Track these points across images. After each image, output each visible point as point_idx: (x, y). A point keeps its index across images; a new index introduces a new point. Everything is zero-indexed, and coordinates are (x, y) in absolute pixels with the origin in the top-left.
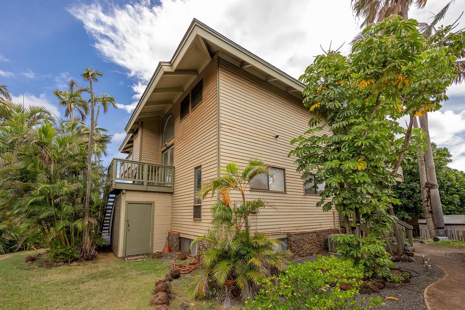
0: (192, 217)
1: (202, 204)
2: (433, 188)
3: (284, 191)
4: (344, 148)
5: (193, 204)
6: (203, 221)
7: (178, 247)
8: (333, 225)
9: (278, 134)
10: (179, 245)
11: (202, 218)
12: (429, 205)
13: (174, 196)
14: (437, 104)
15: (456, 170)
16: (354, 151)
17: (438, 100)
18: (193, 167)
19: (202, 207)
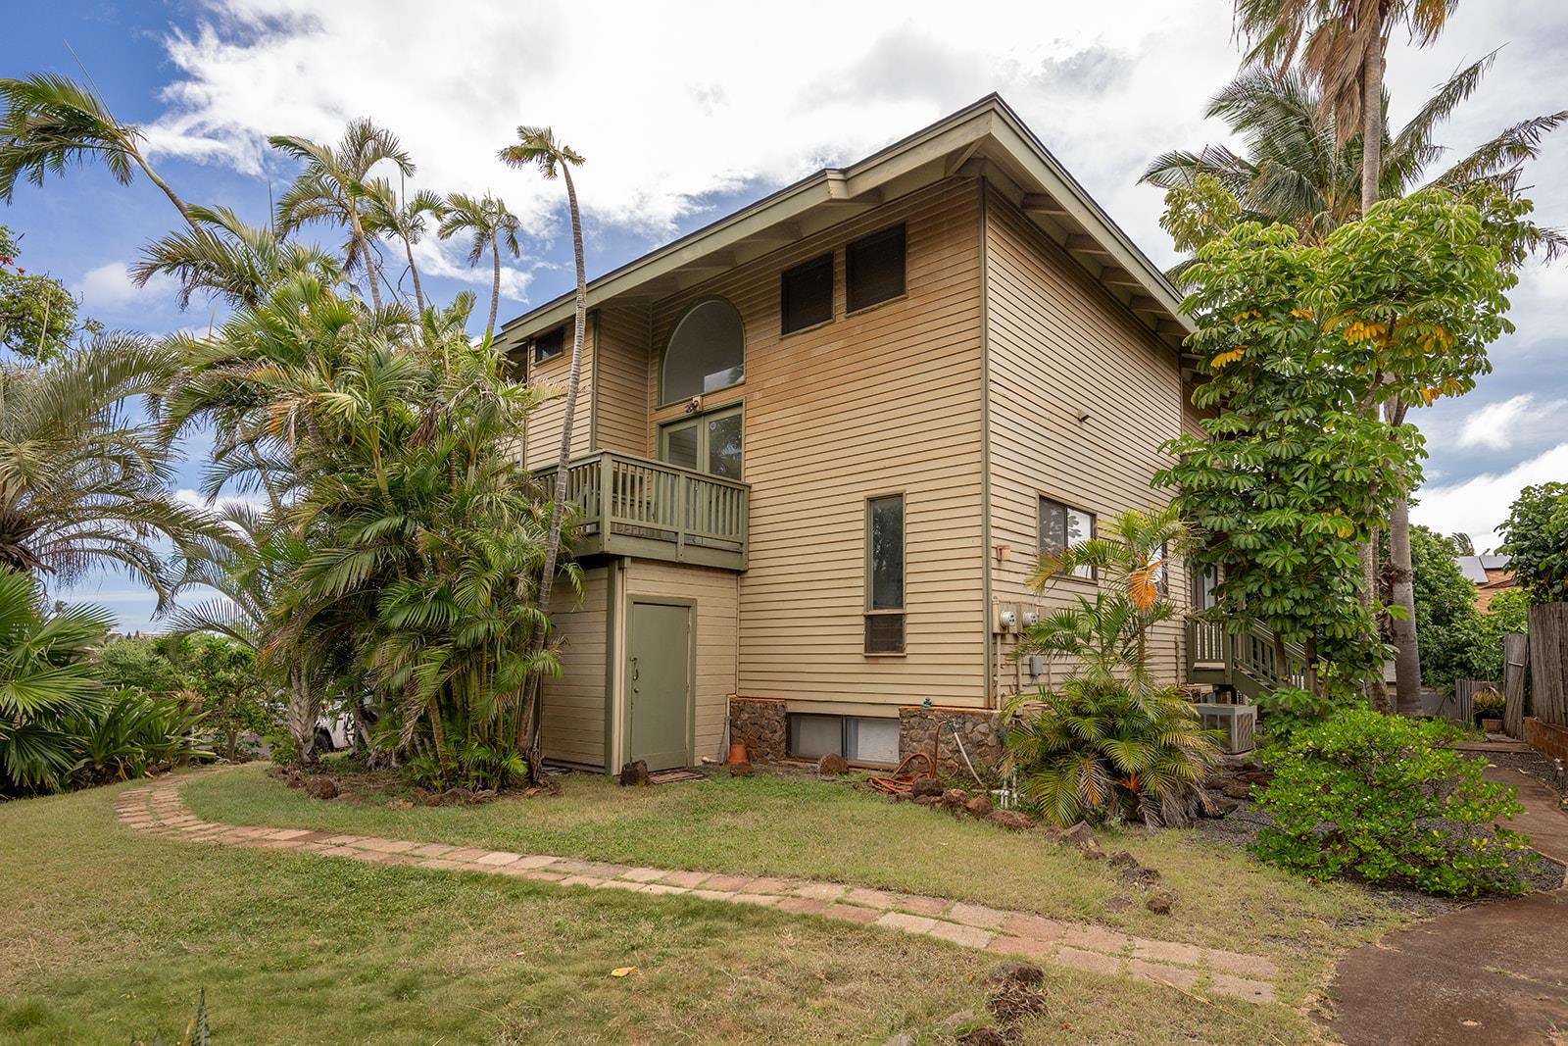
0: (861, 650)
1: (908, 609)
2: (1401, 582)
3: (1089, 577)
4: (1303, 478)
5: (861, 610)
6: (910, 659)
7: (784, 744)
8: (1173, 680)
9: (1088, 412)
10: (784, 737)
11: (909, 649)
12: (1387, 626)
13: (748, 582)
14: (1467, 378)
15: (1425, 529)
16: (1327, 490)
17: (1470, 370)
18: (861, 496)
19: (909, 619)
